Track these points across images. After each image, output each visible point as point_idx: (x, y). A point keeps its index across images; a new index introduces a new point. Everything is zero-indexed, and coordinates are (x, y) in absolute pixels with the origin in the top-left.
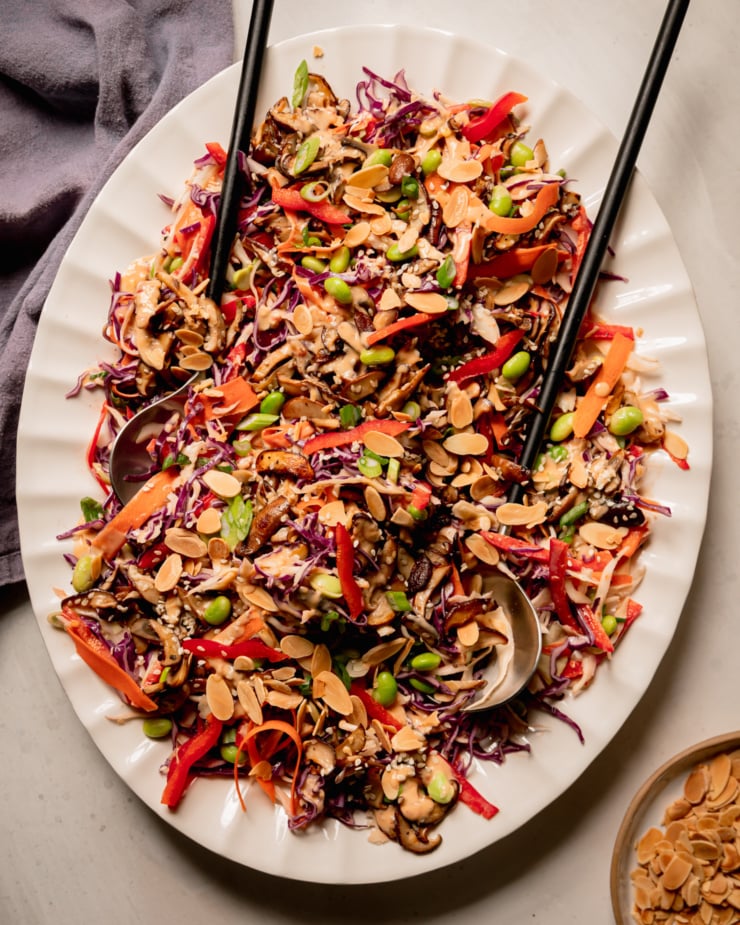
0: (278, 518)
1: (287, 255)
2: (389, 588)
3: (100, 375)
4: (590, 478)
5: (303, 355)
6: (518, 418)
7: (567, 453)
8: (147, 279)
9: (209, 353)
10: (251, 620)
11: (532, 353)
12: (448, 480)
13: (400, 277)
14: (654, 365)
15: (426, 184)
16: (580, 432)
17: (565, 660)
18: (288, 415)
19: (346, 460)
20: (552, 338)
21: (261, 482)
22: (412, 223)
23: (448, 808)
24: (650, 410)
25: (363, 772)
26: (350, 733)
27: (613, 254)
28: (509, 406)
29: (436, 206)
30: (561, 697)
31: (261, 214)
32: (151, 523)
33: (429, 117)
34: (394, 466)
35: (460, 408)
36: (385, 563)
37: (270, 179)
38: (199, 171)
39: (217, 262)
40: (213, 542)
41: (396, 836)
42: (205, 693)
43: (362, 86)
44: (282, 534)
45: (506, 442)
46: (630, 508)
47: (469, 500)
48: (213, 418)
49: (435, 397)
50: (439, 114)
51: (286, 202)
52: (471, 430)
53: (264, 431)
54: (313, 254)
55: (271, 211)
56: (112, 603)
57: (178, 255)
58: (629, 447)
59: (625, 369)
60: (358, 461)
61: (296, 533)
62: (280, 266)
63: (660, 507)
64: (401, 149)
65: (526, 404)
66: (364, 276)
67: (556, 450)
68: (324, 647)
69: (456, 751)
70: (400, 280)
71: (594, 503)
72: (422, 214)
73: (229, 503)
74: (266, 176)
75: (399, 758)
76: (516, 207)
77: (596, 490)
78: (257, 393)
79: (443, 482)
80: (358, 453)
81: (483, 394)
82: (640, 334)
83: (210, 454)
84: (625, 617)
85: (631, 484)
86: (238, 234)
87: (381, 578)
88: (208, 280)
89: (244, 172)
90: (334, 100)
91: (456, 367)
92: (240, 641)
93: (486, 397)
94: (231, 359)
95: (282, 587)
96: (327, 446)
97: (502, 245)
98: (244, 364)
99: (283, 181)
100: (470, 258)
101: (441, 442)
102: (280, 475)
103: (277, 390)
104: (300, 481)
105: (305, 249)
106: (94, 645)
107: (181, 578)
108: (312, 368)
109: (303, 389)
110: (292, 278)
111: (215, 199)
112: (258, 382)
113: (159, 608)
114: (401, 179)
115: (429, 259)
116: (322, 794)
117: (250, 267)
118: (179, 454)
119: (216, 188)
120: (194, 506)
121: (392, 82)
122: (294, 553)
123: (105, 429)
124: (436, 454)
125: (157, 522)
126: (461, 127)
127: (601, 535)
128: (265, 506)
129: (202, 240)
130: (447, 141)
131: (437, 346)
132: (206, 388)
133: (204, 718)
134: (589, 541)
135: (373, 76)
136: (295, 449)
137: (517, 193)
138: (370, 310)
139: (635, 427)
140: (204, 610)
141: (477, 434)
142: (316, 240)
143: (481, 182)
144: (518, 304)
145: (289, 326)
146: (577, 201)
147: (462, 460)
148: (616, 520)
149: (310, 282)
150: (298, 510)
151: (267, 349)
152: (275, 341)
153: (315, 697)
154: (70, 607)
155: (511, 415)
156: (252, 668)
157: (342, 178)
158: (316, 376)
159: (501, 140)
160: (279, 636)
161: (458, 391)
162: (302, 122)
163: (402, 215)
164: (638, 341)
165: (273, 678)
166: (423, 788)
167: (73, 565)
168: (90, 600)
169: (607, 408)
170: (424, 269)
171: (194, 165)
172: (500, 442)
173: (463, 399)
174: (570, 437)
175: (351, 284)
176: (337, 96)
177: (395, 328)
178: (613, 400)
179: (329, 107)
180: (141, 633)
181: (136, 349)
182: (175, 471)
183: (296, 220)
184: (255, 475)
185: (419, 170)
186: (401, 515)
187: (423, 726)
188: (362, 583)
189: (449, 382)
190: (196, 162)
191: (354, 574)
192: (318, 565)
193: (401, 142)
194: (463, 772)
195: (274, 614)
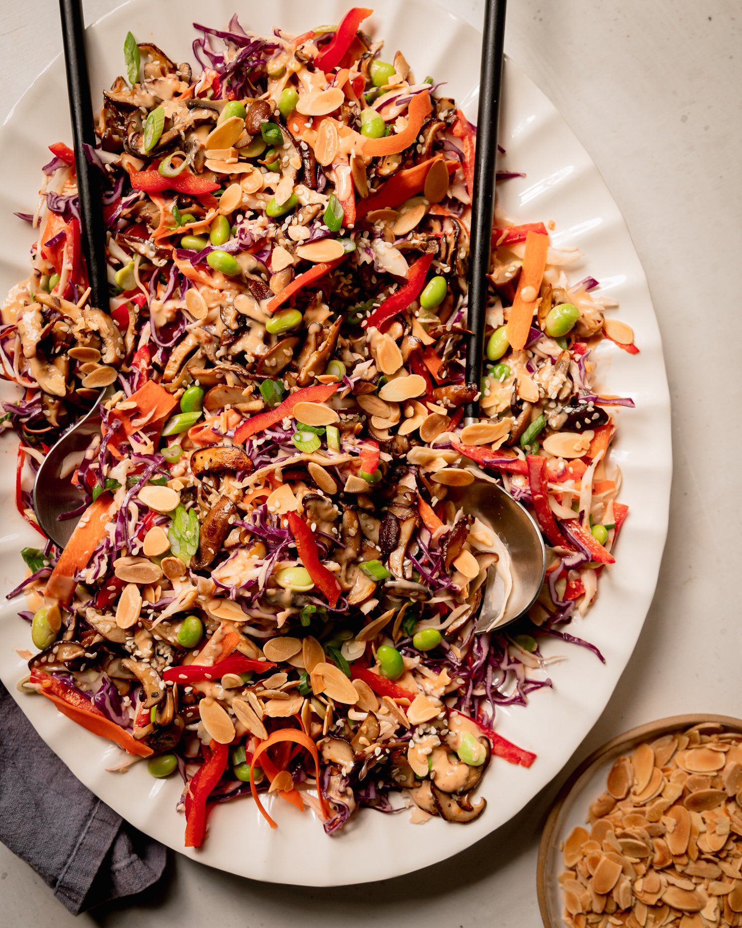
0: (226, 520)
1: (164, 241)
2: (361, 559)
3: (6, 417)
4: (541, 390)
5: (210, 341)
6: (449, 347)
7: (510, 369)
8: (26, 305)
9: (110, 365)
10: (226, 635)
11: (446, 276)
12: (394, 431)
13: (286, 232)
14: (576, 255)
15: (289, 127)
16: (518, 344)
17: (564, 582)
18: (211, 407)
19: (280, 440)
20: (462, 255)
21: (200, 486)
22: (284, 172)
23: (483, 768)
24: (583, 302)
25: (387, 758)
26: (361, 722)
27: (503, 151)
28: (437, 337)
29: (304, 146)
30: (568, 621)
31: (126, 205)
32: (96, 559)
33: (274, 55)
34: (332, 433)
35: (386, 353)
36: (349, 536)
37: (125, 165)
38: (50, 178)
39: (94, 268)
40: (165, 563)
41: (437, 811)
42: (200, 719)
43: (197, 44)
44: (234, 537)
45: (444, 375)
46: (590, 409)
47: (422, 444)
48: (134, 431)
49: (358, 348)
50: (283, 49)
51: (147, 185)
52: (404, 372)
53: (190, 431)
54: (190, 232)
55: (137, 199)
56: (80, 652)
57: (52, 271)
58: (572, 346)
59: (547, 267)
60: (292, 438)
61: (247, 532)
62: (160, 254)
63: (621, 399)
64: (254, 97)
65: (454, 331)
66: (247, 241)
67: (497, 369)
68: (312, 638)
69: (476, 705)
70: (286, 235)
71: (550, 414)
72: (292, 159)
73: (172, 517)
74: (120, 163)
75: (419, 731)
76: (389, 128)
77: (550, 400)
78: (173, 393)
79: (390, 434)
80: (291, 429)
81: (407, 331)
82: (552, 227)
83: (139, 470)
84: (614, 522)
85: (584, 383)
86: (109, 233)
87: (350, 552)
88: (89, 289)
89: (95, 166)
90: (172, 66)
91: (371, 312)
92: (220, 659)
93: (410, 334)
94: (136, 365)
95: (248, 594)
96: (258, 430)
97: (386, 171)
98: (151, 367)
99: (138, 165)
100: (355, 192)
101: (376, 393)
102: (218, 473)
103: (193, 384)
104: (239, 474)
105: (180, 230)
106: (73, 699)
107: (142, 608)
108: (220, 353)
109: (218, 376)
110: (175, 264)
111: (74, 202)
112: (171, 382)
113: (129, 645)
114: (259, 128)
115: (312, 205)
116: (350, 791)
117: (132, 263)
118: (105, 479)
119: (72, 191)
120: (135, 529)
121: (227, 31)
122: (251, 554)
123: (26, 471)
124: (374, 407)
125: (102, 557)
126: (312, 59)
127: (566, 445)
128: (210, 511)
129: (71, 248)
130: (300, 76)
131: (346, 294)
132: (119, 402)
133: (207, 744)
134: (557, 454)
135: (206, 30)
136: (227, 442)
137: (388, 113)
138: (263, 275)
139: (573, 324)
140: (176, 634)
141: (412, 375)
142: (189, 217)
143: (346, 109)
144: (419, 229)
145: (186, 315)
146: (451, 106)
147: (402, 406)
148: (578, 425)
149: (192, 262)
150: (245, 505)
151: (169, 344)
152: (176, 334)
153: (316, 693)
154: (38, 667)
155: (441, 345)
156: (241, 684)
157: (199, 144)
158: (227, 359)
159: (357, 63)
160: (259, 643)
161: (380, 336)
162: (143, 97)
163: (272, 166)
164: (553, 235)
165: (265, 689)
166: (453, 753)
167: (30, 621)
168: (56, 655)
169: (539, 312)
170: (309, 217)
171: (42, 172)
172: (438, 377)
173: (387, 343)
174: (509, 351)
175: (235, 253)
176: (174, 61)
177: (294, 287)
178: (543, 302)
179: (169, 75)
180: (119, 674)
181: (36, 381)
182: (107, 498)
183: (163, 201)
184: (192, 479)
185: (277, 113)
186: (354, 482)
187: (436, 688)
188: (332, 566)
189: (368, 328)
190: (43, 169)
191: (321, 558)
192: (281, 559)
193: (252, 90)
194: (490, 725)
195: (248, 623)
